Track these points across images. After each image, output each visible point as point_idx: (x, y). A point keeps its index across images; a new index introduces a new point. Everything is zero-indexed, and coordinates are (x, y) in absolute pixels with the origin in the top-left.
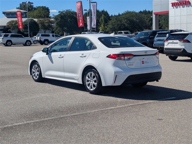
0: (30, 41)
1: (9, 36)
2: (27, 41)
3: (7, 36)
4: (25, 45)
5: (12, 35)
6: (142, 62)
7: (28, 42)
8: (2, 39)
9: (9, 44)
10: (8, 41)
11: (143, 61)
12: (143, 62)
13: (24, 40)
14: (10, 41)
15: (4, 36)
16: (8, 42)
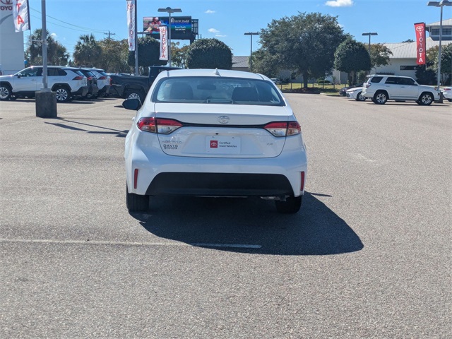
0: (431, 94)
1: (383, 81)
2: (424, 94)
3: (378, 82)
4: (420, 102)
5: (389, 78)
6: (212, 142)
7: (427, 96)
8: (367, 87)
9: (381, 98)
10: (379, 92)
11: (216, 142)
12: (214, 144)
13: (417, 90)
14: (384, 92)
15: (372, 81)
16: (380, 95)
